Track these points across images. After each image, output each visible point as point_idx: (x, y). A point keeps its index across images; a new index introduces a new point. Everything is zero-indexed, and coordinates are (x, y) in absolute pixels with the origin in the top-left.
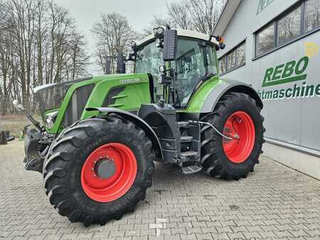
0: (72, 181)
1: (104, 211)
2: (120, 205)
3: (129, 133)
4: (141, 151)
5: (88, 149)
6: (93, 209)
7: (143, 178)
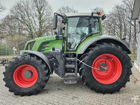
0: (9, 77)
1: (21, 91)
2: (28, 90)
3: (34, 61)
4: (39, 69)
5: (15, 66)
6: (17, 89)
7: (40, 81)
